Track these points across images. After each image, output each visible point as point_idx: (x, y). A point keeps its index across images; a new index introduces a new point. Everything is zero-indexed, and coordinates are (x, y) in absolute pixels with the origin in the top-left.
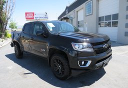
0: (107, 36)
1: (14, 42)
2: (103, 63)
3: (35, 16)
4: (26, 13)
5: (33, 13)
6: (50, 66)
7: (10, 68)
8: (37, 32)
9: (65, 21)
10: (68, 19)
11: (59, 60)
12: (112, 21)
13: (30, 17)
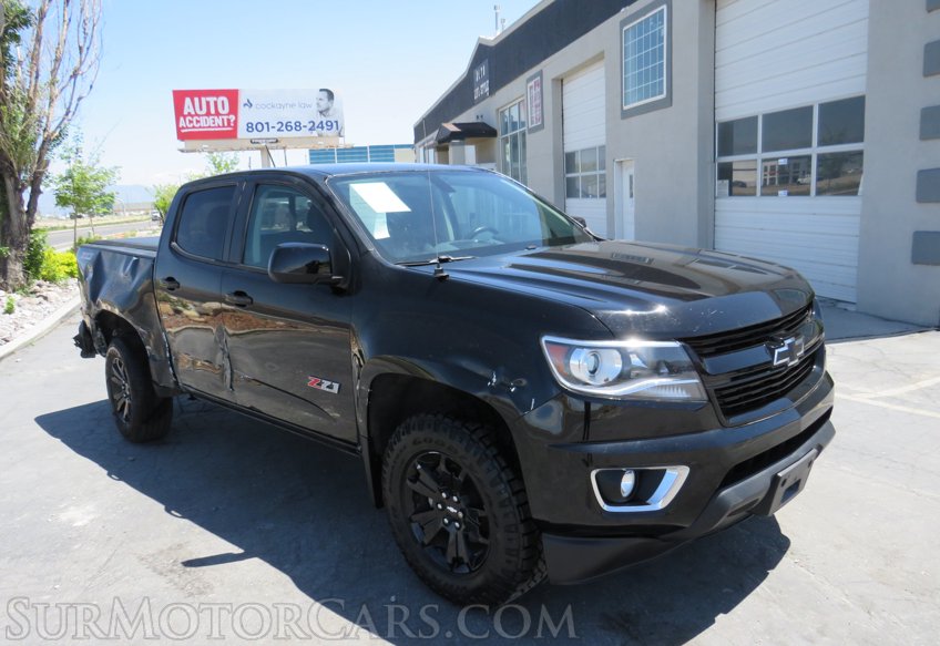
0: (791, 275)
1: (103, 319)
2: (775, 480)
3: (245, 116)
4: (180, 97)
5: (232, 96)
6: (380, 502)
7: (79, 516)
8: (281, 256)
9: (470, 151)
10: (492, 133)
11: (449, 463)
12: (815, 150)
13: (207, 123)
